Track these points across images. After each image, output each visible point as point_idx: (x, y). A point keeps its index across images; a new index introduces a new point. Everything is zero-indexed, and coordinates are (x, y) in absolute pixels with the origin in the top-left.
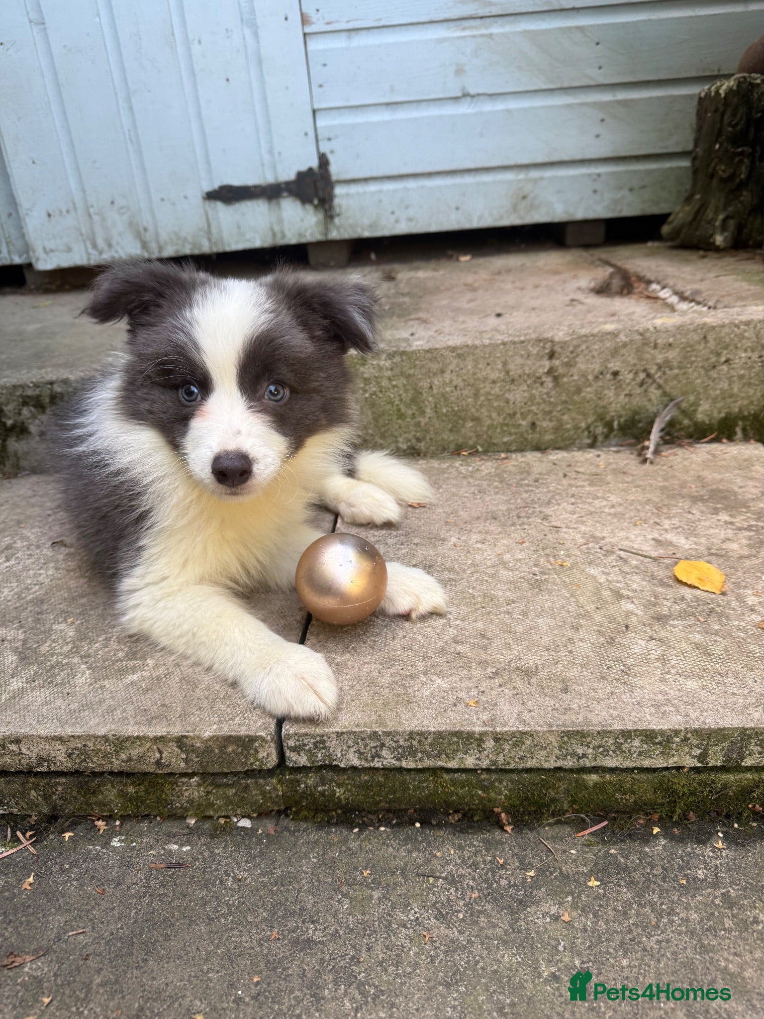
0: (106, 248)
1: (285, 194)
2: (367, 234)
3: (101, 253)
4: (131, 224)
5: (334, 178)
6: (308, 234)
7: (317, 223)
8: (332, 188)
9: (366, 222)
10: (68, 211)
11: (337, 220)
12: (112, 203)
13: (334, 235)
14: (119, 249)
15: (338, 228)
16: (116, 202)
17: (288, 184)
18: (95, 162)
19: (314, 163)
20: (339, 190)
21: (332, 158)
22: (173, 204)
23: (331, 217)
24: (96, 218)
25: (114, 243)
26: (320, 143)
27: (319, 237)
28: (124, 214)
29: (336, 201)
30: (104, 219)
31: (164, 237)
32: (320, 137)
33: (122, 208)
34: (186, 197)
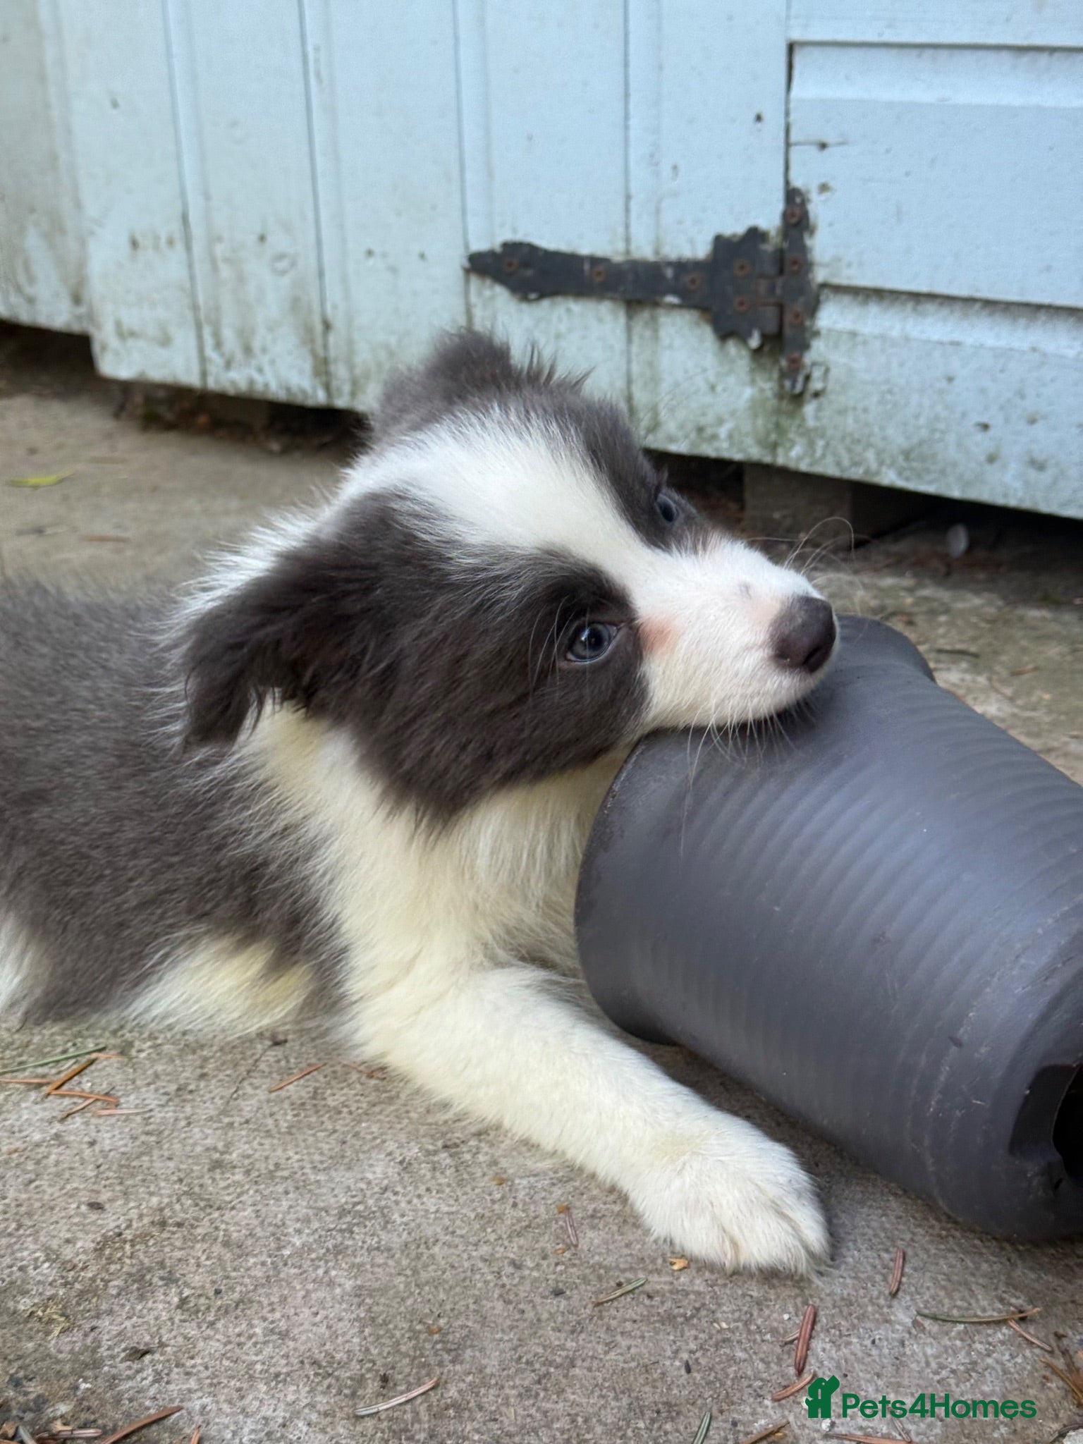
0: (239, 356)
1: (671, 299)
2: (889, 478)
3: (228, 365)
4: (295, 304)
5: (820, 275)
6: (723, 432)
7: (755, 407)
8: (813, 308)
9: (898, 439)
10: (171, 242)
11: (809, 409)
12: (262, 239)
13: (795, 456)
14: (264, 360)
15: (810, 436)
16: (270, 239)
17: (682, 266)
18: (234, 124)
19: (769, 218)
20: (831, 317)
21: (818, 208)
22: (393, 270)
23: (798, 399)
24: (226, 272)
25: (256, 345)
26: (795, 154)
27: (752, 451)
28: (283, 273)
29: (818, 350)
30: (241, 279)
31: (364, 356)
32: (793, 138)
33: (281, 257)
34: (422, 256)
